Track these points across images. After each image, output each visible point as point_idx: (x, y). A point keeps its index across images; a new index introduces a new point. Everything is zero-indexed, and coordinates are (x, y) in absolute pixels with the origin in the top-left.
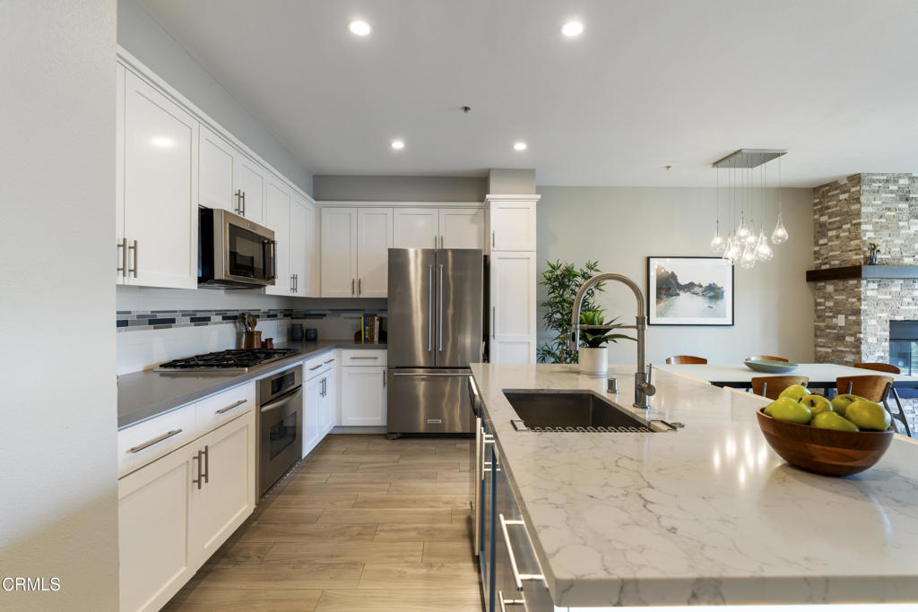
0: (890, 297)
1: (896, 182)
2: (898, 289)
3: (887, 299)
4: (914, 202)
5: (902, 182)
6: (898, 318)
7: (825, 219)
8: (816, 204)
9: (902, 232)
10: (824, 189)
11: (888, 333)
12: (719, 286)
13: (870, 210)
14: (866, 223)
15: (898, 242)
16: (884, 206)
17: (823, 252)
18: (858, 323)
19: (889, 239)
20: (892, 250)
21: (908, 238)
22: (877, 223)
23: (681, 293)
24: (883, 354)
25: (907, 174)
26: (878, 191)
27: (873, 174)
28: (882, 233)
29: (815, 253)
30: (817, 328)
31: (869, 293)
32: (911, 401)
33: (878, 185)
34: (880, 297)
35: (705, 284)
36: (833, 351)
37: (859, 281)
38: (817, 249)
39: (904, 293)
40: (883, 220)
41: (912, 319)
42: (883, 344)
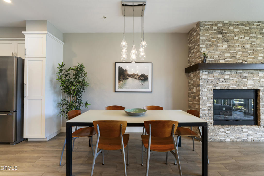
0: (214, 78)
1: (216, 25)
2: (218, 75)
3: (212, 79)
4: (225, 34)
5: (219, 25)
6: (217, 88)
7: (190, 45)
8: (188, 40)
9: (219, 48)
10: (190, 32)
11: (212, 95)
12: (146, 75)
13: (204, 38)
14: (202, 44)
15: (217, 53)
16: (211, 36)
17: (190, 60)
18: (199, 90)
19: (213, 51)
20: (215, 56)
21: (222, 51)
22: (207, 44)
23: (130, 78)
24: (210, 105)
25: (221, 22)
26: (208, 30)
27: (205, 22)
28: (210, 49)
29: (189, 60)
30: (189, 93)
31: (204, 77)
32: (224, 127)
33: (208, 26)
34: (209, 78)
35: (140, 74)
36: (193, 103)
37: (199, 71)
38: (189, 59)
39: (220, 76)
40: (210, 43)
41: (224, 89)
42: (211, 100)
